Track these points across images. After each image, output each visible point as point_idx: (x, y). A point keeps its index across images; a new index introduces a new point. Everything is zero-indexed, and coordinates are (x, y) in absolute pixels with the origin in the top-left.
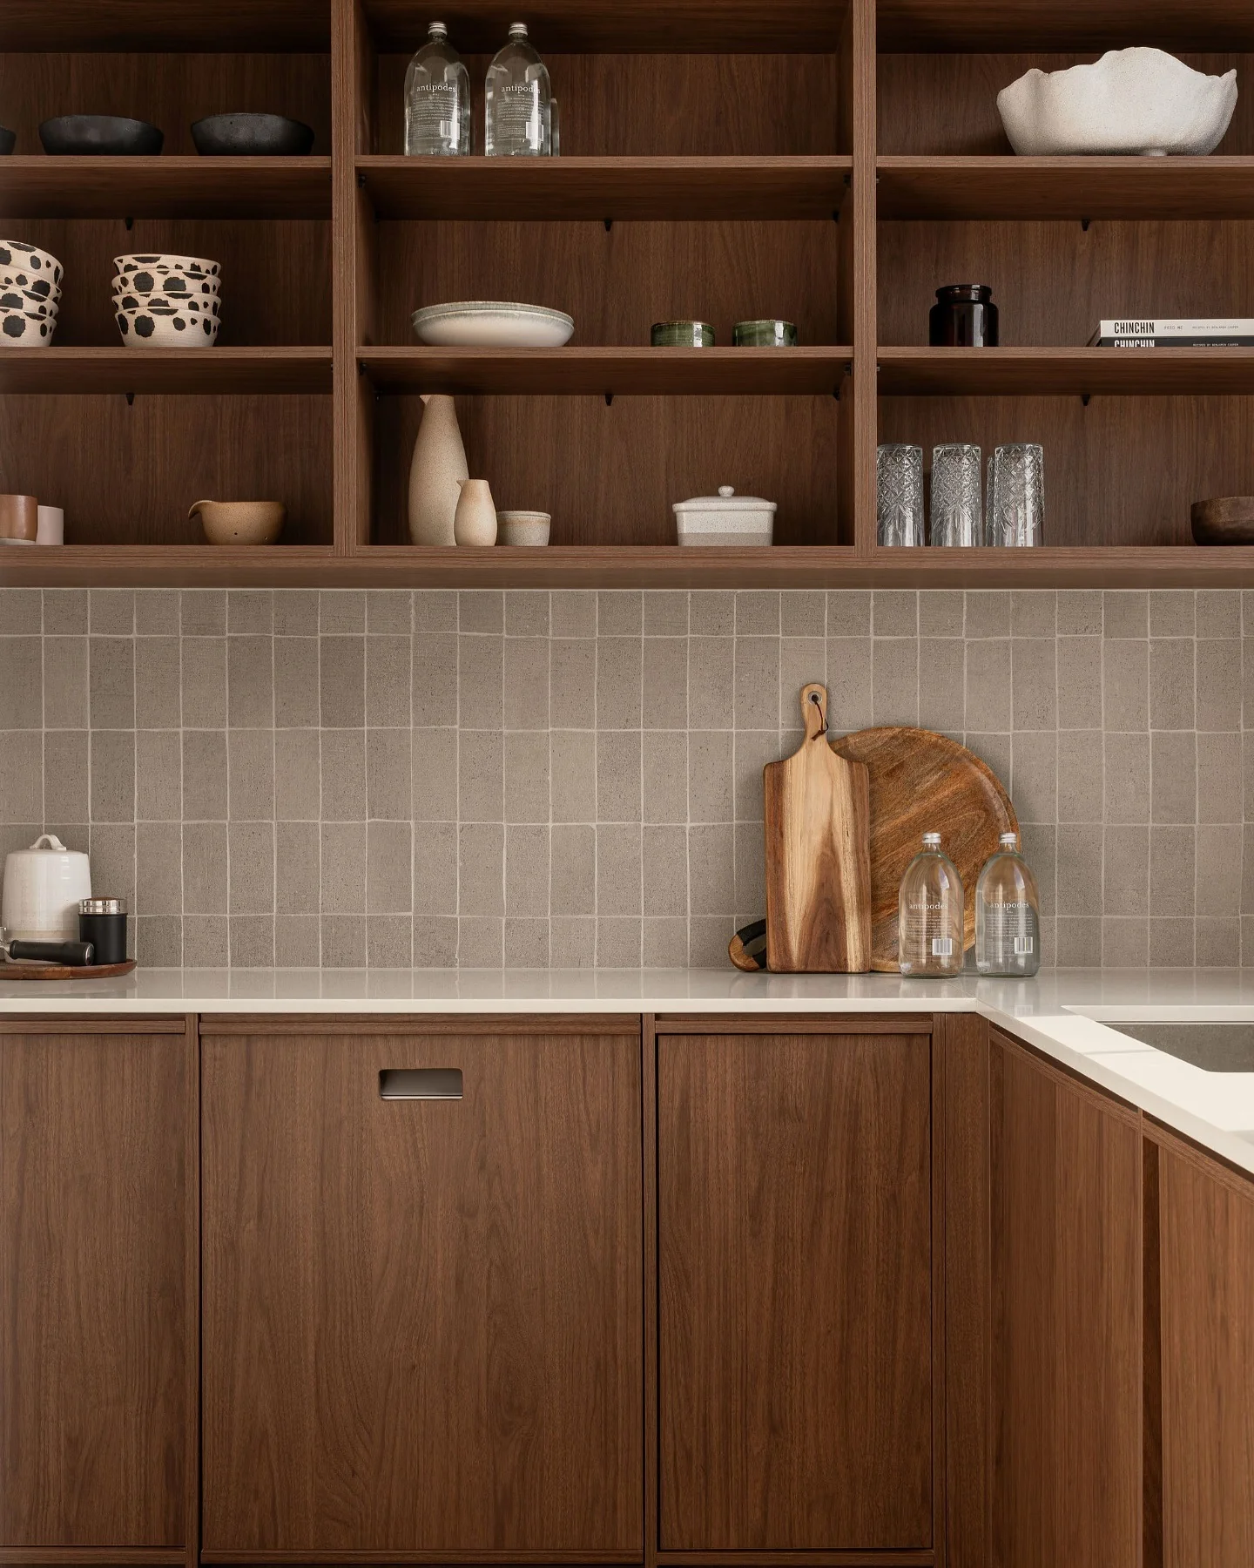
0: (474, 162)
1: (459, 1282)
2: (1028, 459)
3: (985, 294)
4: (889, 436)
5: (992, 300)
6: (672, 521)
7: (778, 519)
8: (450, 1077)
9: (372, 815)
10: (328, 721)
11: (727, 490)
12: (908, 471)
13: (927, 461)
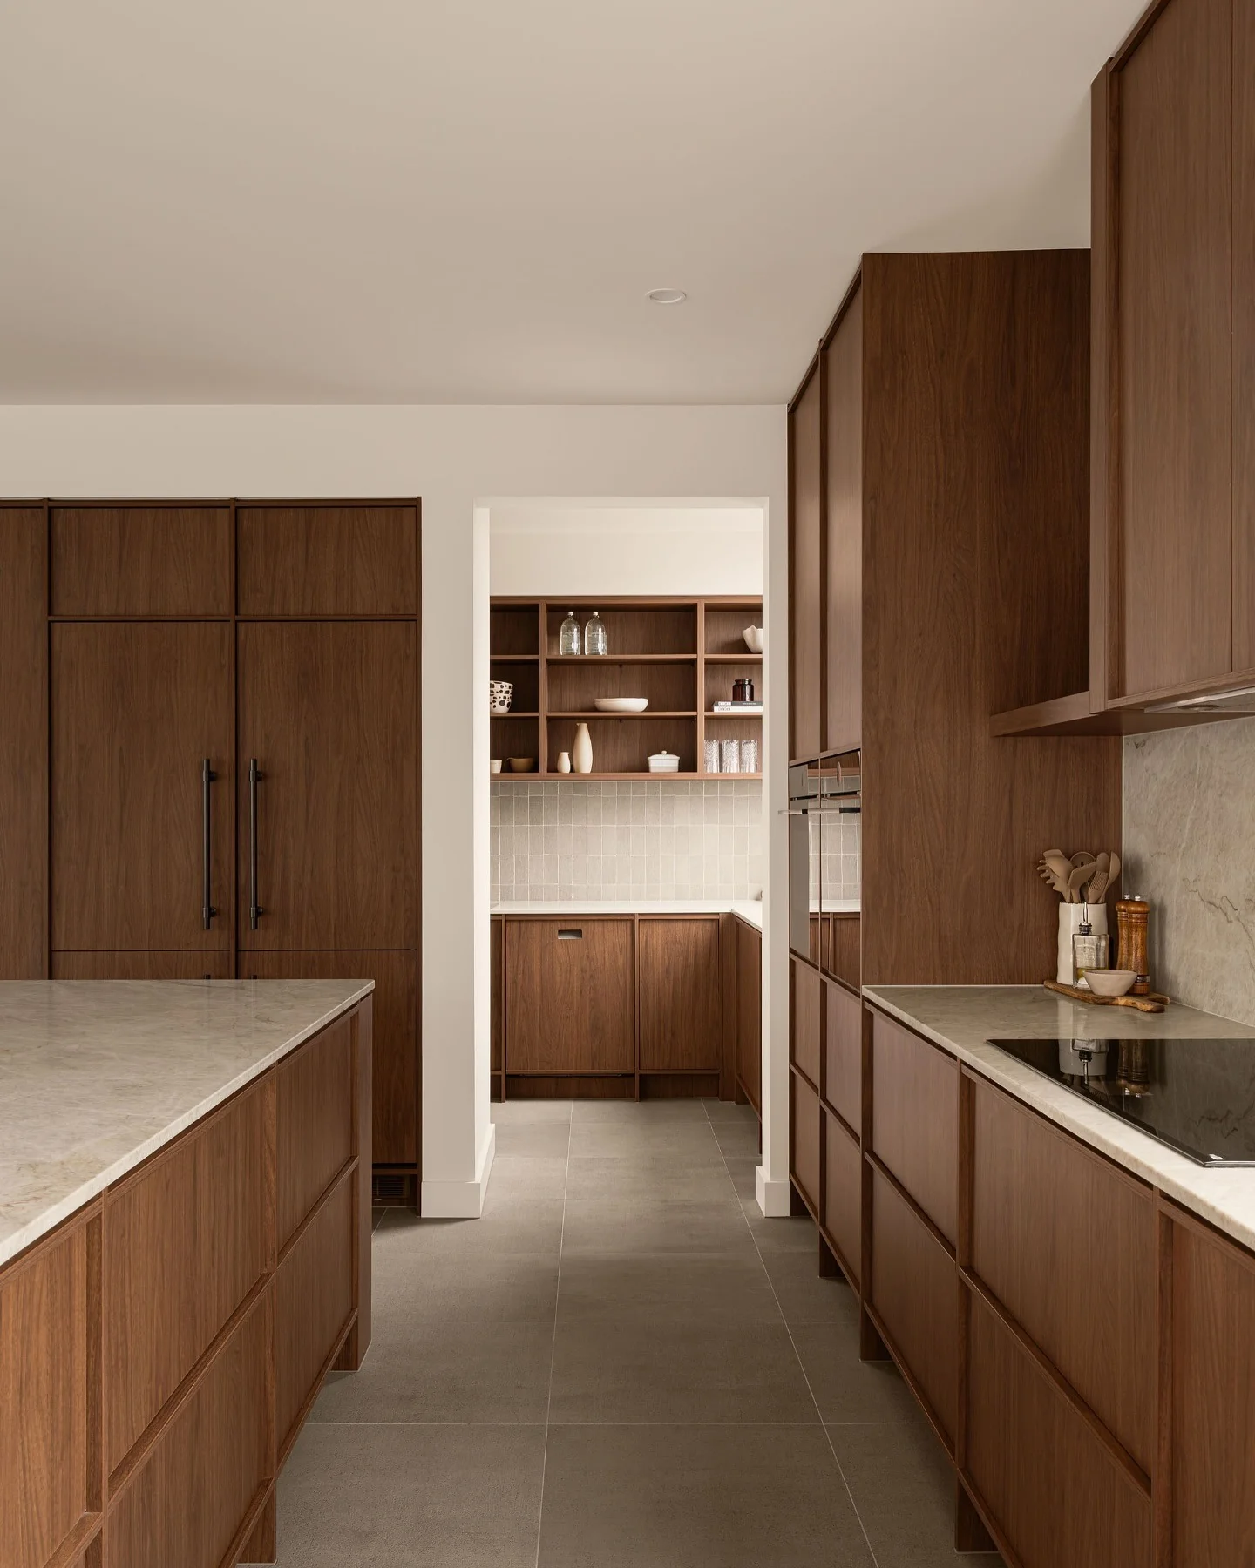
0: (582, 657)
1: (581, 992)
2: (752, 745)
3: (750, 681)
4: (709, 737)
5: (752, 683)
6: (647, 762)
7: (680, 762)
8: (578, 933)
9: (546, 852)
10: (531, 823)
11: (665, 752)
12: (715, 746)
13: (720, 746)
